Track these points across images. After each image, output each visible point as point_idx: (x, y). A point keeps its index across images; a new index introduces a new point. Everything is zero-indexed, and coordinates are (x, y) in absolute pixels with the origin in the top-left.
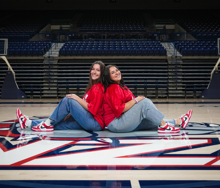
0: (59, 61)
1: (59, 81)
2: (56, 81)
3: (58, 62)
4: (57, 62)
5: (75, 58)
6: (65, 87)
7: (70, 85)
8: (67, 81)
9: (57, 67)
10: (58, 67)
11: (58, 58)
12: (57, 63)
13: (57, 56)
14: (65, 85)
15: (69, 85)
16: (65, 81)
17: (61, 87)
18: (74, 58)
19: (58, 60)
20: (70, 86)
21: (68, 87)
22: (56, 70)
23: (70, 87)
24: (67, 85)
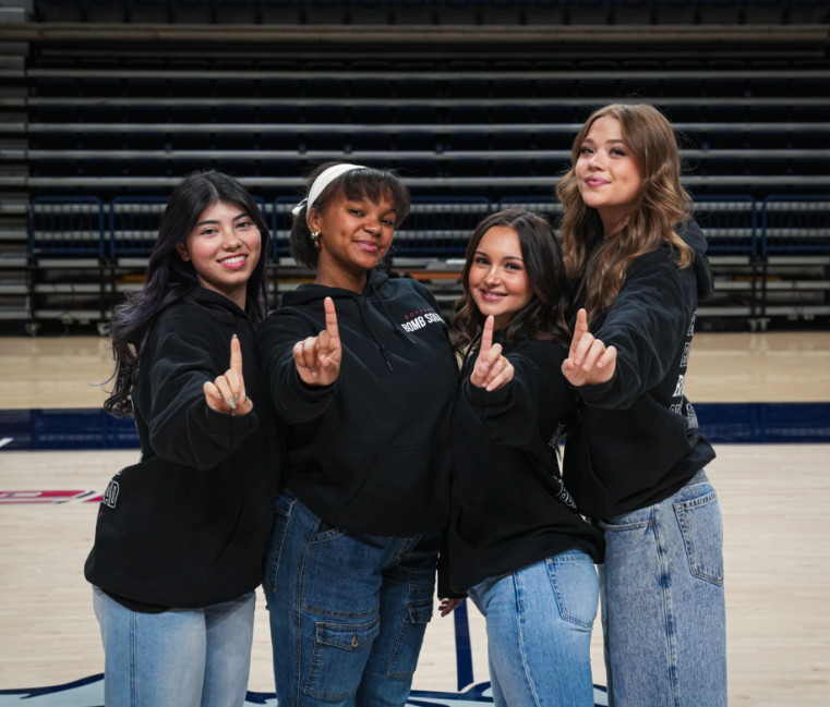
0: (37, 53)
1: (38, 208)
2: (20, 207)
3: (30, 64)
4: (20, 59)
5: (162, 35)
6: (92, 250)
7: (128, 234)
8: (107, 208)
9: (20, 102)
10: (34, 101)
11: (34, 35)
12: (20, 74)
13: (21, 20)
14: (86, 235)
15: (119, 234)
16: (86, 208)
17: (62, 250)
18: (149, 35)
19: (25, 46)
20: (127, 243)
21: (113, 251)
22: (19, 127)
23: (124, 250)
24: (107, 235)
